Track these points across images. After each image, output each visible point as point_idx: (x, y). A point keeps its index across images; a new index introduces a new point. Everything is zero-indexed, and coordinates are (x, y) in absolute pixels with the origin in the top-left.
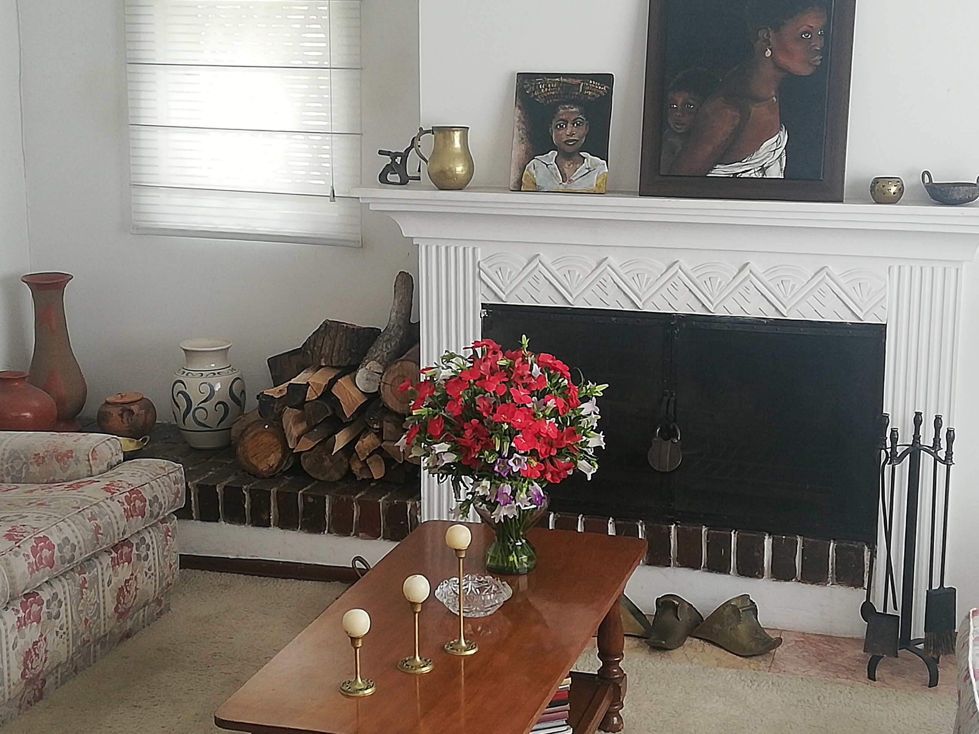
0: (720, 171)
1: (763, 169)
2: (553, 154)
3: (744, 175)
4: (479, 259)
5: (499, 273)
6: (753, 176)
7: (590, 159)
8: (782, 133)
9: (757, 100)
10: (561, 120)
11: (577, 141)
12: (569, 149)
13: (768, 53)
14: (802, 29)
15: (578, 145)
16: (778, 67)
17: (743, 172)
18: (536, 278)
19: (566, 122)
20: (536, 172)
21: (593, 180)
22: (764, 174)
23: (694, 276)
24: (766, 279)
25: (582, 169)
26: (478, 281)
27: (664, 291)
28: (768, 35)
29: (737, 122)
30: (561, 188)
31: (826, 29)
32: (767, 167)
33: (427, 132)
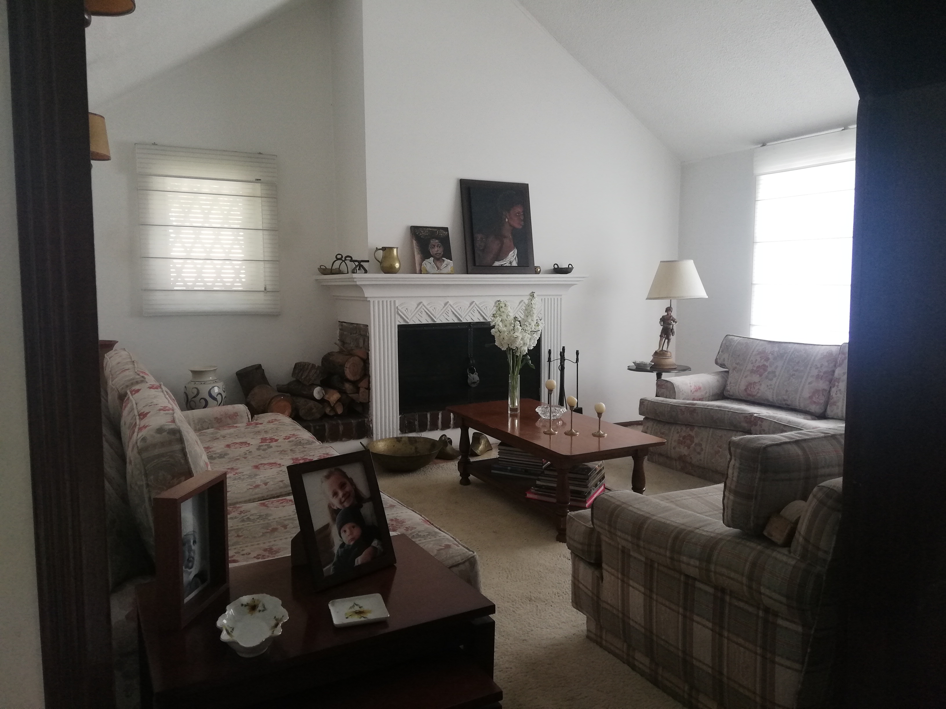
0: (497, 264)
1: (511, 263)
2: (432, 259)
3: (505, 265)
4: (397, 305)
5: (406, 310)
6: (508, 265)
7: (447, 261)
8: (515, 250)
9: (505, 237)
10: (432, 245)
11: (440, 253)
12: (438, 257)
13: (507, 220)
14: (516, 212)
15: (441, 255)
16: (511, 226)
17: (504, 264)
18: (421, 312)
19: (434, 246)
20: (427, 266)
21: (449, 268)
22: (511, 264)
23: (480, 306)
25: (444, 265)
26: (397, 315)
27: (470, 314)
28: (506, 214)
29: (500, 245)
30: (437, 272)
31: (523, 212)
32: (512, 262)
33: (380, 249)
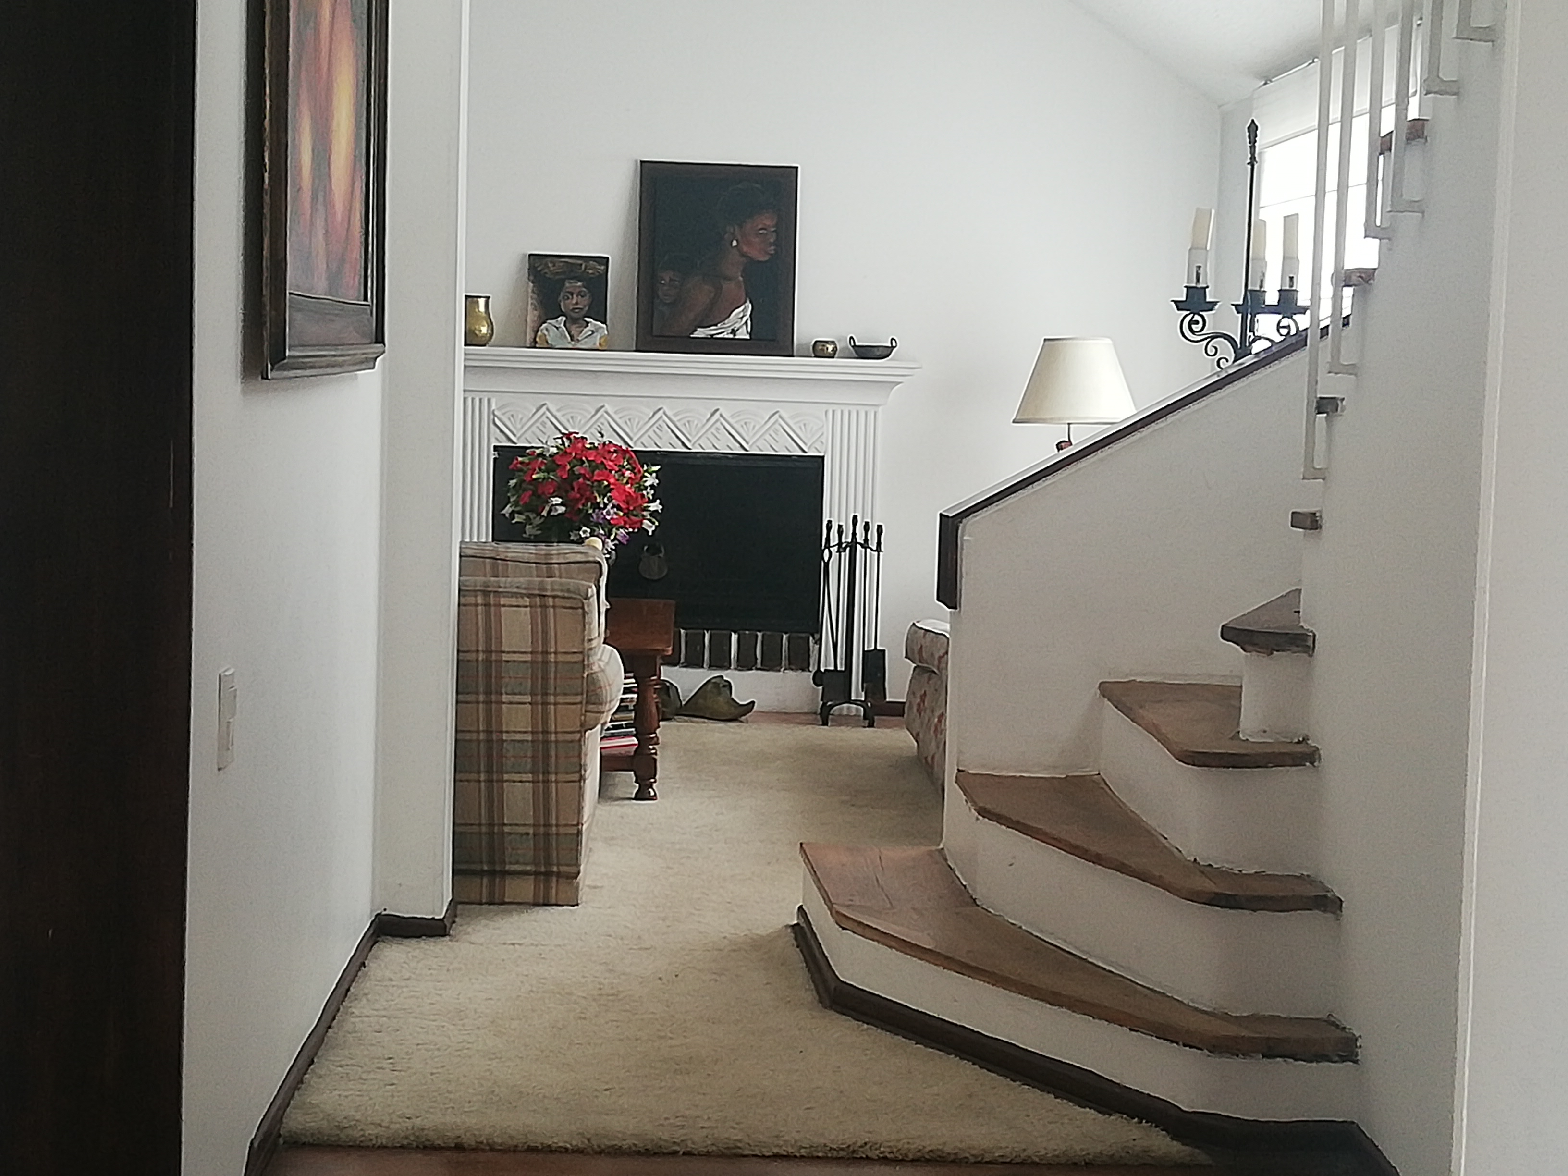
0: (700, 333)
1: (734, 332)
2: (562, 319)
3: (718, 336)
4: (493, 407)
5: (512, 419)
6: (726, 336)
7: (593, 323)
8: (747, 304)
9: (727, 278)
10: (568, 292)
11: (582, 309)
12: (575, 315)
13: (735, 243)
14: (760, 227)
15: (583, 313)
16: (743, 255)
17: (718, 334)
19: (572, 294)
20: (549, 333)
21: (597, 339)
22: (734, 335)
23: (675, 419)
24: (732, 421)
25: (587, 331)
26: (492, 426)
27: (651, 433)
28: (734, 230)
29: (712, 295)
30: (571, 346)
31: (778, 226)
32: (737, 330)
